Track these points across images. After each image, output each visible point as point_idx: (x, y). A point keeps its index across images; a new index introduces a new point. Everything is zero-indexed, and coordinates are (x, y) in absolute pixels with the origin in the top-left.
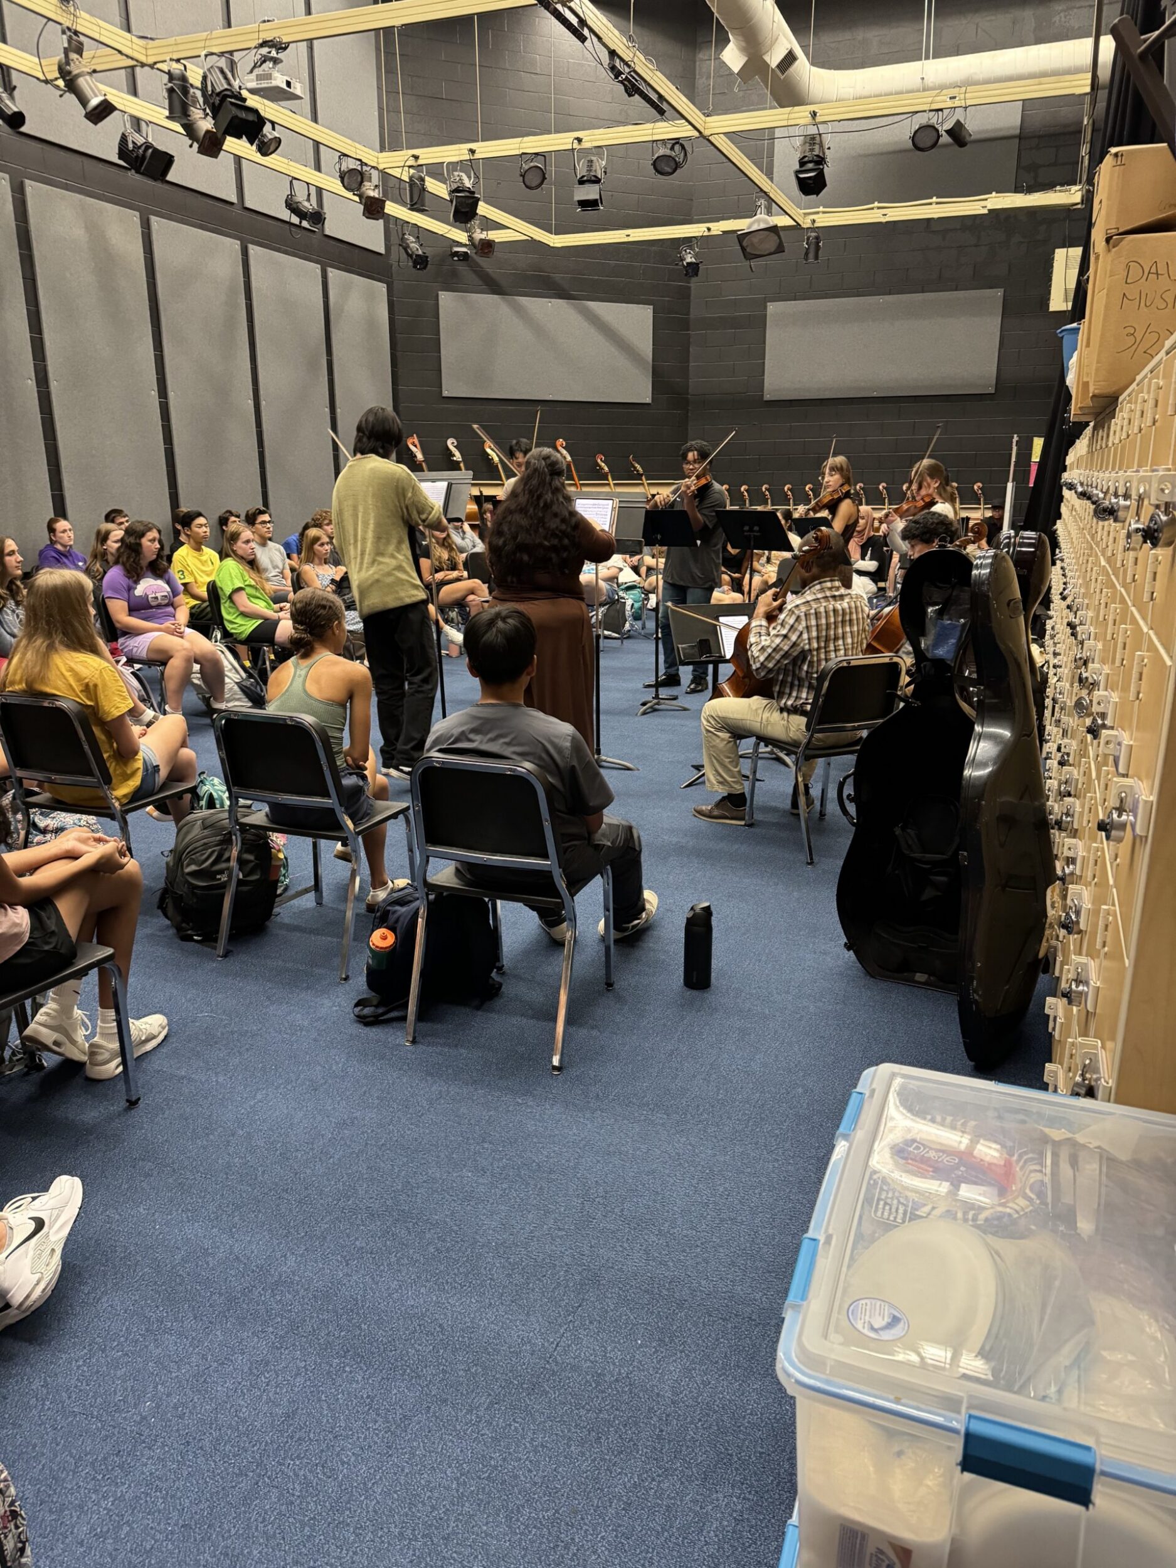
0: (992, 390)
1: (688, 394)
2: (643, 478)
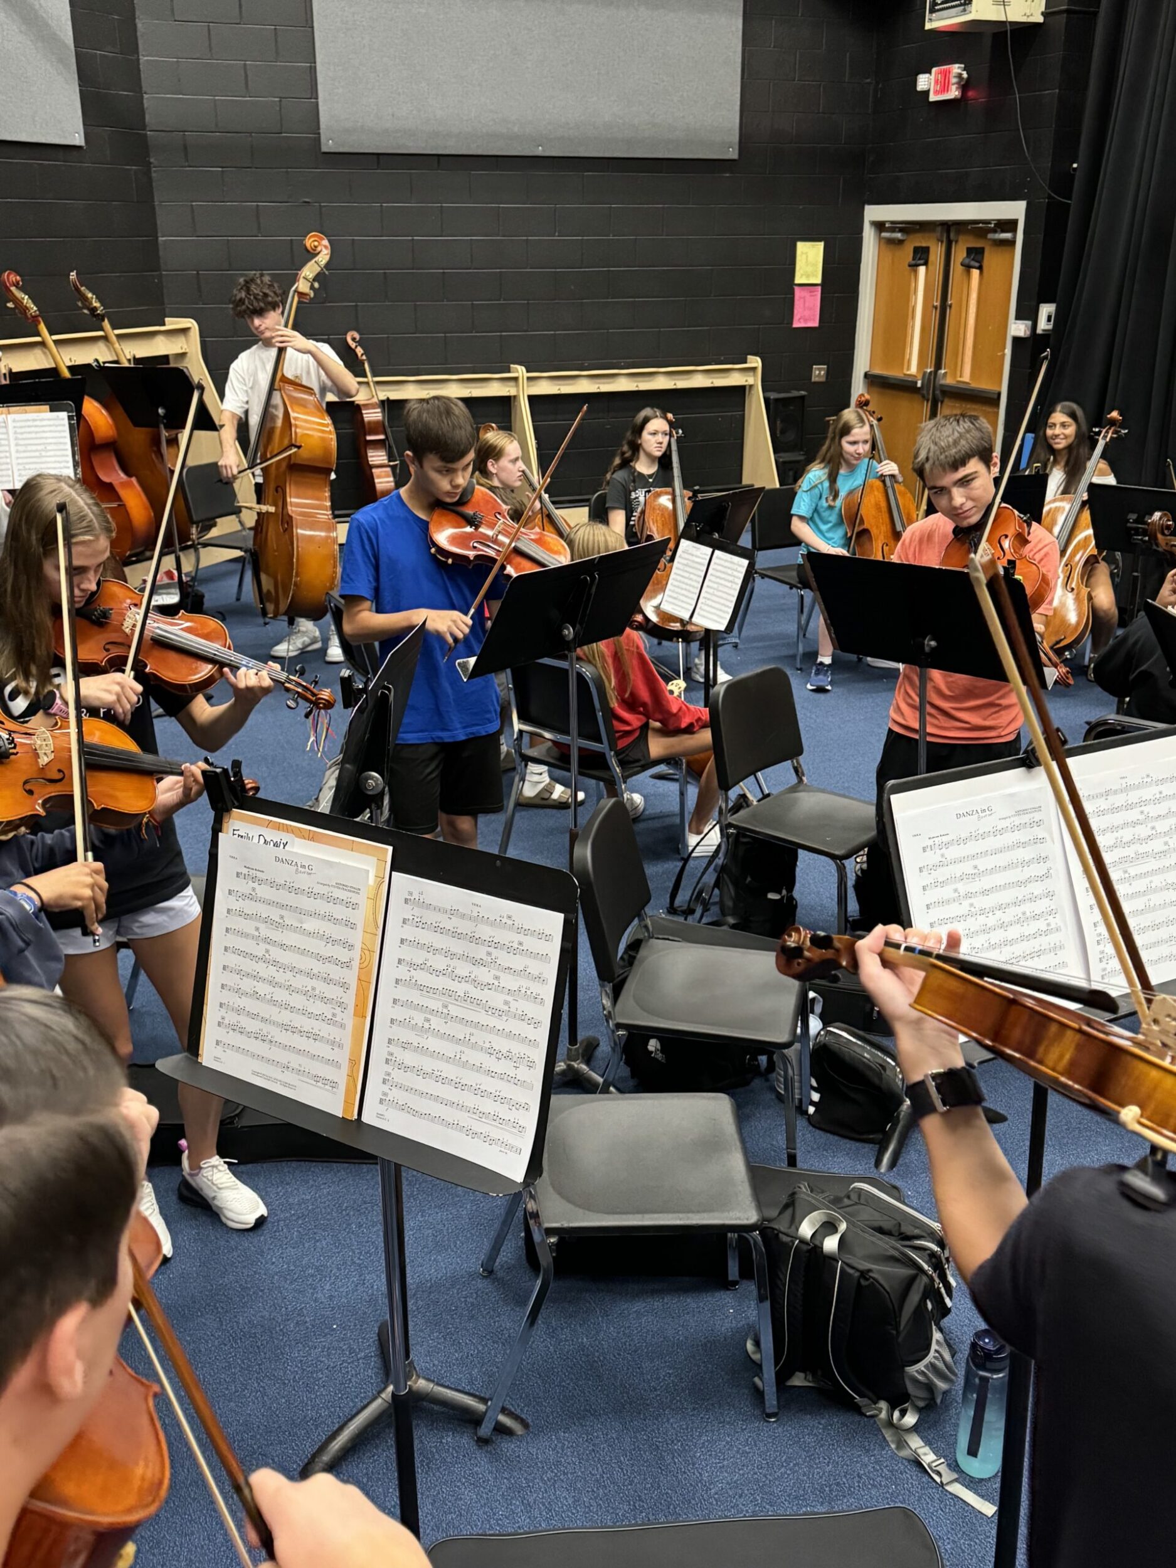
0: (733, 154)
1: (144, 127)
2: (106, 324)
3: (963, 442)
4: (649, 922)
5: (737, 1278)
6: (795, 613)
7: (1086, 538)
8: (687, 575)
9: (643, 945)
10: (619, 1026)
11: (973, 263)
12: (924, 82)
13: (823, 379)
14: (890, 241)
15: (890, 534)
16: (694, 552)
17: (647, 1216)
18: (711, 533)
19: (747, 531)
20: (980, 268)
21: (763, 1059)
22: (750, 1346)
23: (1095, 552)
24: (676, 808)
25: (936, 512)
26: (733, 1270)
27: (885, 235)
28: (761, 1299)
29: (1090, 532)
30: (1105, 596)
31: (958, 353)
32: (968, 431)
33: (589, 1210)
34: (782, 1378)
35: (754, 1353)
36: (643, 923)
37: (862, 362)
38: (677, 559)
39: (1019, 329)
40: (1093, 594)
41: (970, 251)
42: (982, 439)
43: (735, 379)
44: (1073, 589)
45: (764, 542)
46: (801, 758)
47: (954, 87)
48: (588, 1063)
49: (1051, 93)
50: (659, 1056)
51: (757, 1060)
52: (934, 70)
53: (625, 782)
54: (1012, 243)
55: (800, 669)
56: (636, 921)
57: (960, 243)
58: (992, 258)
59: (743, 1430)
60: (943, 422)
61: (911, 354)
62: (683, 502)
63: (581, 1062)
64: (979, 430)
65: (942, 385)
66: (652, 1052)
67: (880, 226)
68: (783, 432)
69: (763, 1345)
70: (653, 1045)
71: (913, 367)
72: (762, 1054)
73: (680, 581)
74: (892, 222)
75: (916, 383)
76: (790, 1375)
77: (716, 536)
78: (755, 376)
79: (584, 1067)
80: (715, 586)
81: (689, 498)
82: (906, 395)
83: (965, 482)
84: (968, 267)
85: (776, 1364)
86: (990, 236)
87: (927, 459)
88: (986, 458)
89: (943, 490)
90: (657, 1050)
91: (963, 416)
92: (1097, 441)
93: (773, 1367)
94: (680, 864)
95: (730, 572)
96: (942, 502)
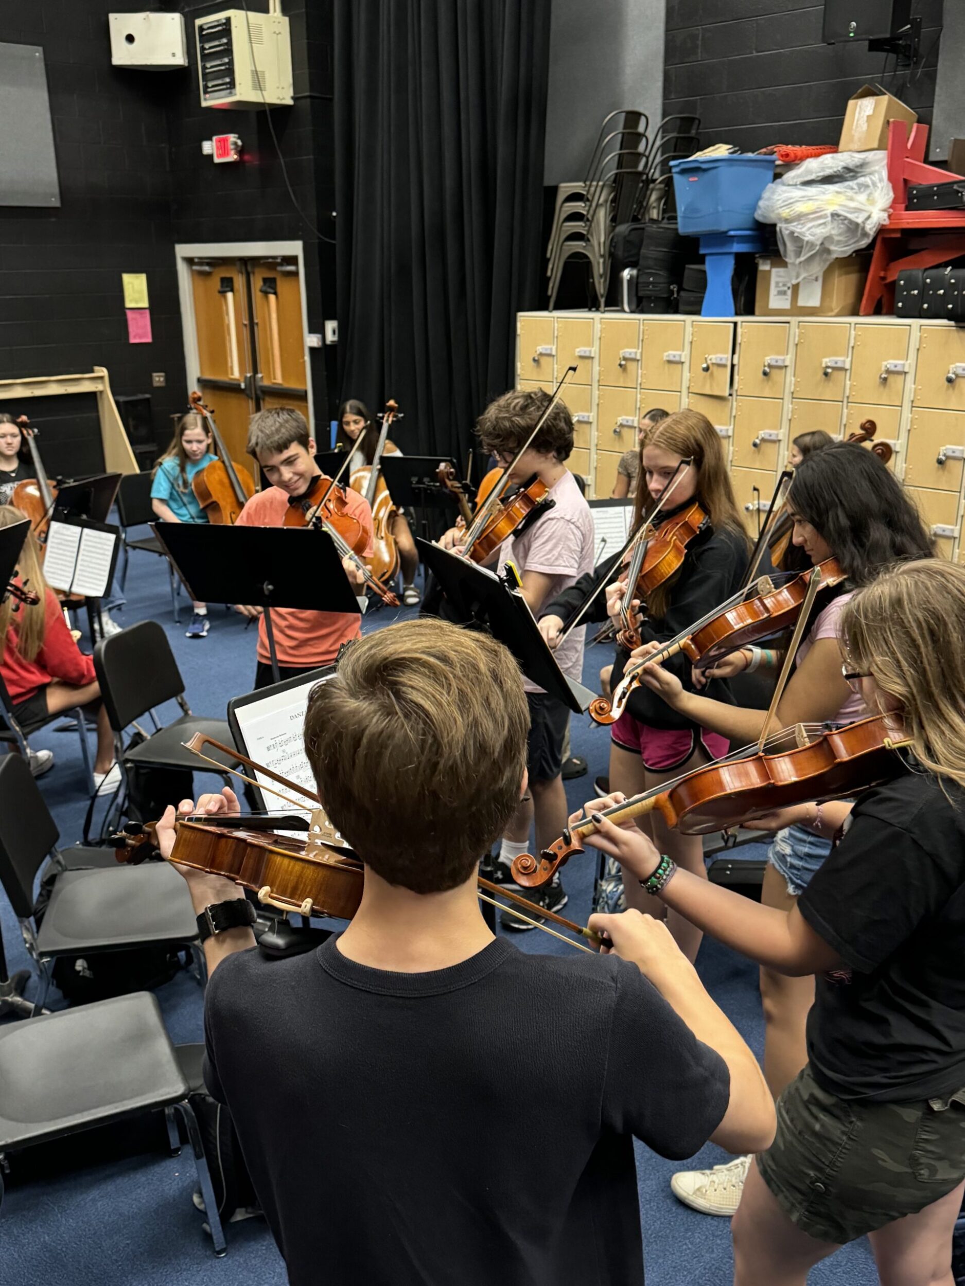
0: (55, 202)
3: (283, 430)
4: (60, 857)
5: (178, 1145)
6: (167, 576)
7: (386, 498)
8: (61, 552)
9: (58, 877)
10: (42, 955)
11: (270, 290)
12: (208, 147)
13: (163, 384)
14: (201, 273)
15: (235, 504)
16: (65, 532)
17: (85, 1113)
18: (79, 515)
19: (113, 512)
20: (275, 293)
21: (182, 954)
22: (196, 1199)
23: (394, 508)
24: (80, 754)
25: (271, 485)
26: (174, 1139)
27: (195, 268)
28: (198, 1157)
29: (387, 493)
30: (406, 541)
31: (269, 362)
32: (287, 421)
33: (31, 1122)
34: (225, 1218)
35: (200, 1204)
36: (55, 859)
37: (194, 370)
38: (50, 539)
39: (313, 341)
40: (398, 540)
41: (265, 280)
42: (298, 427)
43: (86, 387)
44: (382, 538)
45: (129, 520)
46: (184, 695)
47: (233, 152)
48: (21, 994)
49: (307, 158)
50: (87, 973)
51: (177, 956)
52: (214, 138)
53: (26, 739)
54: (296, 274)
55: (179, 622)
56: (48, 859)
57: (257, 274)
58: (283, 285)
59: (198, 1271)
60: (266, 414)
61: (232, 362)
62: (49, 491)
63: (15, 995)
64: (296, 420)
65: (261, 387)
66: (80, 972)
67: (190, 261)
68: (136, 427)
69: (205, 1196)
70: (80, 965)
71: (236, 372)
72: (181, 950)
73: (56, 558)
74: (200, 258)
75: (239, 385)
76: (232, 1214)
77: (84, 517)
78: (103, 383)
79: (18, 999)
80: (88, 559)
81: (54, 487)
82: (233, 395)
83: (290, 462)
84: (266, 293)
85: (218, 1208)
86: (279, 268)
87: (257, 444)
88: (303, 441)
89: (274, 469)
90: (84, 968)
91: (282, 409)
92: (382, 424)
93: (216, 1211)
94: (89, 802)
95: (99, 546)
96: (273, 478)
